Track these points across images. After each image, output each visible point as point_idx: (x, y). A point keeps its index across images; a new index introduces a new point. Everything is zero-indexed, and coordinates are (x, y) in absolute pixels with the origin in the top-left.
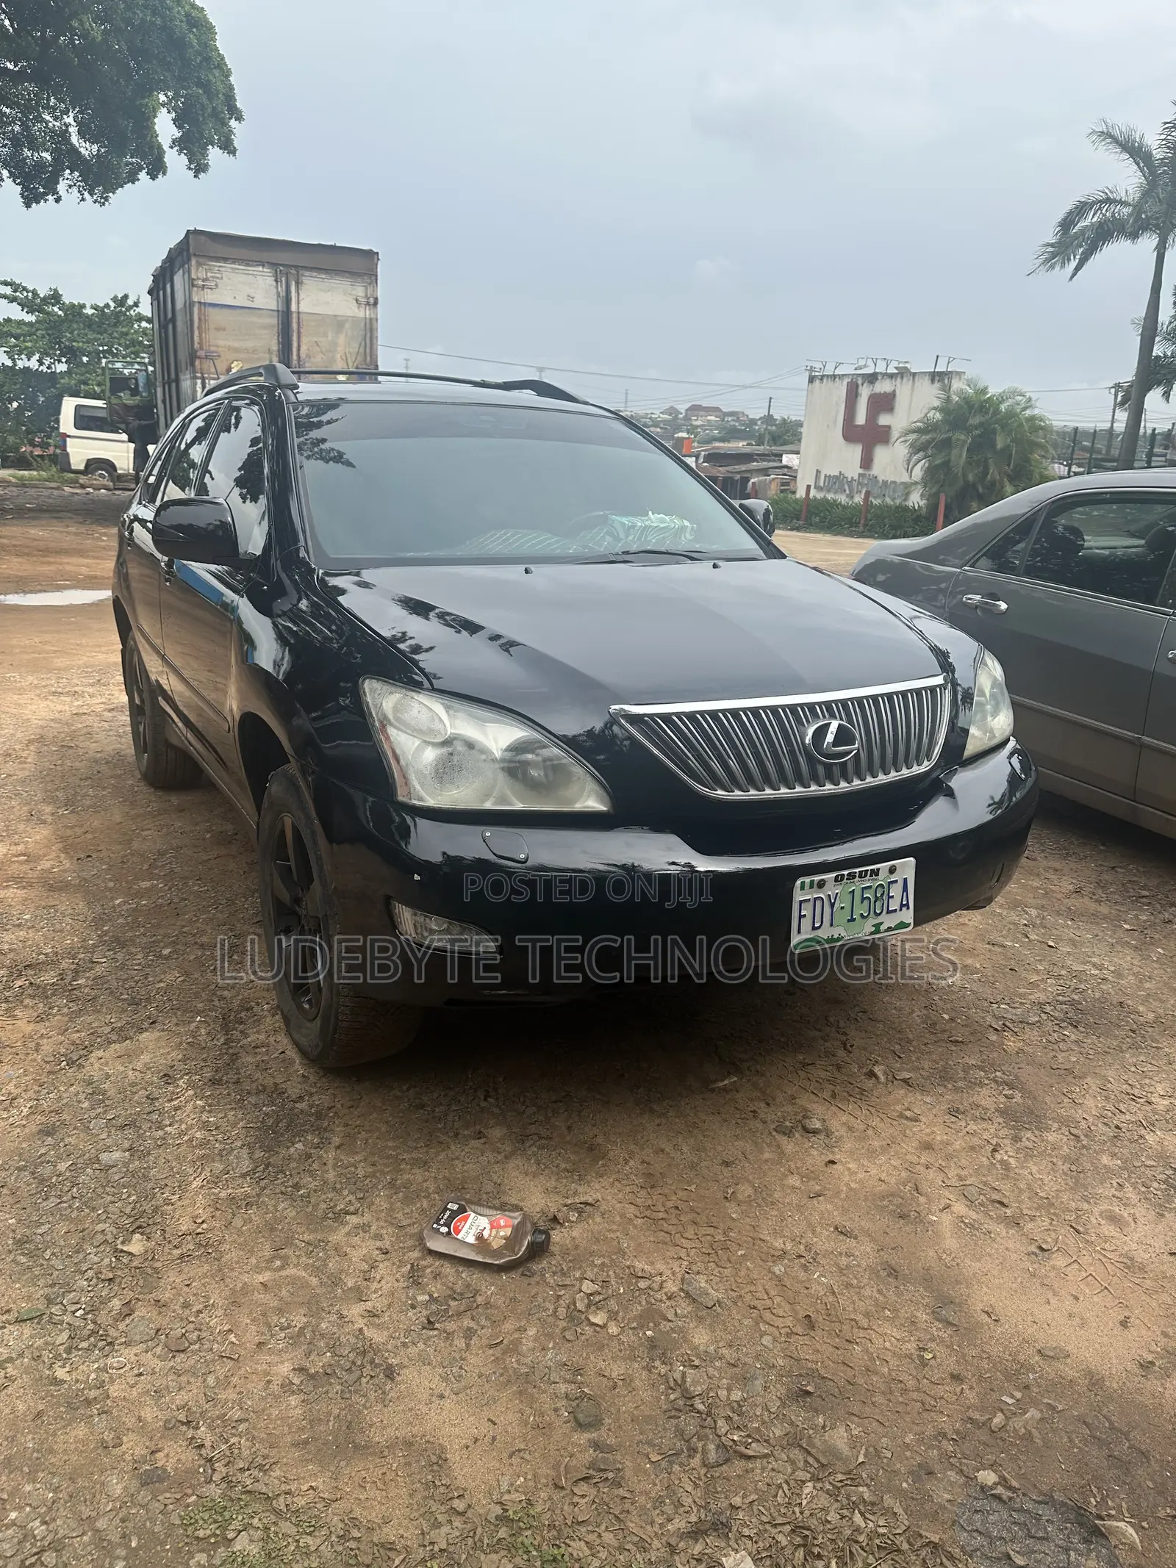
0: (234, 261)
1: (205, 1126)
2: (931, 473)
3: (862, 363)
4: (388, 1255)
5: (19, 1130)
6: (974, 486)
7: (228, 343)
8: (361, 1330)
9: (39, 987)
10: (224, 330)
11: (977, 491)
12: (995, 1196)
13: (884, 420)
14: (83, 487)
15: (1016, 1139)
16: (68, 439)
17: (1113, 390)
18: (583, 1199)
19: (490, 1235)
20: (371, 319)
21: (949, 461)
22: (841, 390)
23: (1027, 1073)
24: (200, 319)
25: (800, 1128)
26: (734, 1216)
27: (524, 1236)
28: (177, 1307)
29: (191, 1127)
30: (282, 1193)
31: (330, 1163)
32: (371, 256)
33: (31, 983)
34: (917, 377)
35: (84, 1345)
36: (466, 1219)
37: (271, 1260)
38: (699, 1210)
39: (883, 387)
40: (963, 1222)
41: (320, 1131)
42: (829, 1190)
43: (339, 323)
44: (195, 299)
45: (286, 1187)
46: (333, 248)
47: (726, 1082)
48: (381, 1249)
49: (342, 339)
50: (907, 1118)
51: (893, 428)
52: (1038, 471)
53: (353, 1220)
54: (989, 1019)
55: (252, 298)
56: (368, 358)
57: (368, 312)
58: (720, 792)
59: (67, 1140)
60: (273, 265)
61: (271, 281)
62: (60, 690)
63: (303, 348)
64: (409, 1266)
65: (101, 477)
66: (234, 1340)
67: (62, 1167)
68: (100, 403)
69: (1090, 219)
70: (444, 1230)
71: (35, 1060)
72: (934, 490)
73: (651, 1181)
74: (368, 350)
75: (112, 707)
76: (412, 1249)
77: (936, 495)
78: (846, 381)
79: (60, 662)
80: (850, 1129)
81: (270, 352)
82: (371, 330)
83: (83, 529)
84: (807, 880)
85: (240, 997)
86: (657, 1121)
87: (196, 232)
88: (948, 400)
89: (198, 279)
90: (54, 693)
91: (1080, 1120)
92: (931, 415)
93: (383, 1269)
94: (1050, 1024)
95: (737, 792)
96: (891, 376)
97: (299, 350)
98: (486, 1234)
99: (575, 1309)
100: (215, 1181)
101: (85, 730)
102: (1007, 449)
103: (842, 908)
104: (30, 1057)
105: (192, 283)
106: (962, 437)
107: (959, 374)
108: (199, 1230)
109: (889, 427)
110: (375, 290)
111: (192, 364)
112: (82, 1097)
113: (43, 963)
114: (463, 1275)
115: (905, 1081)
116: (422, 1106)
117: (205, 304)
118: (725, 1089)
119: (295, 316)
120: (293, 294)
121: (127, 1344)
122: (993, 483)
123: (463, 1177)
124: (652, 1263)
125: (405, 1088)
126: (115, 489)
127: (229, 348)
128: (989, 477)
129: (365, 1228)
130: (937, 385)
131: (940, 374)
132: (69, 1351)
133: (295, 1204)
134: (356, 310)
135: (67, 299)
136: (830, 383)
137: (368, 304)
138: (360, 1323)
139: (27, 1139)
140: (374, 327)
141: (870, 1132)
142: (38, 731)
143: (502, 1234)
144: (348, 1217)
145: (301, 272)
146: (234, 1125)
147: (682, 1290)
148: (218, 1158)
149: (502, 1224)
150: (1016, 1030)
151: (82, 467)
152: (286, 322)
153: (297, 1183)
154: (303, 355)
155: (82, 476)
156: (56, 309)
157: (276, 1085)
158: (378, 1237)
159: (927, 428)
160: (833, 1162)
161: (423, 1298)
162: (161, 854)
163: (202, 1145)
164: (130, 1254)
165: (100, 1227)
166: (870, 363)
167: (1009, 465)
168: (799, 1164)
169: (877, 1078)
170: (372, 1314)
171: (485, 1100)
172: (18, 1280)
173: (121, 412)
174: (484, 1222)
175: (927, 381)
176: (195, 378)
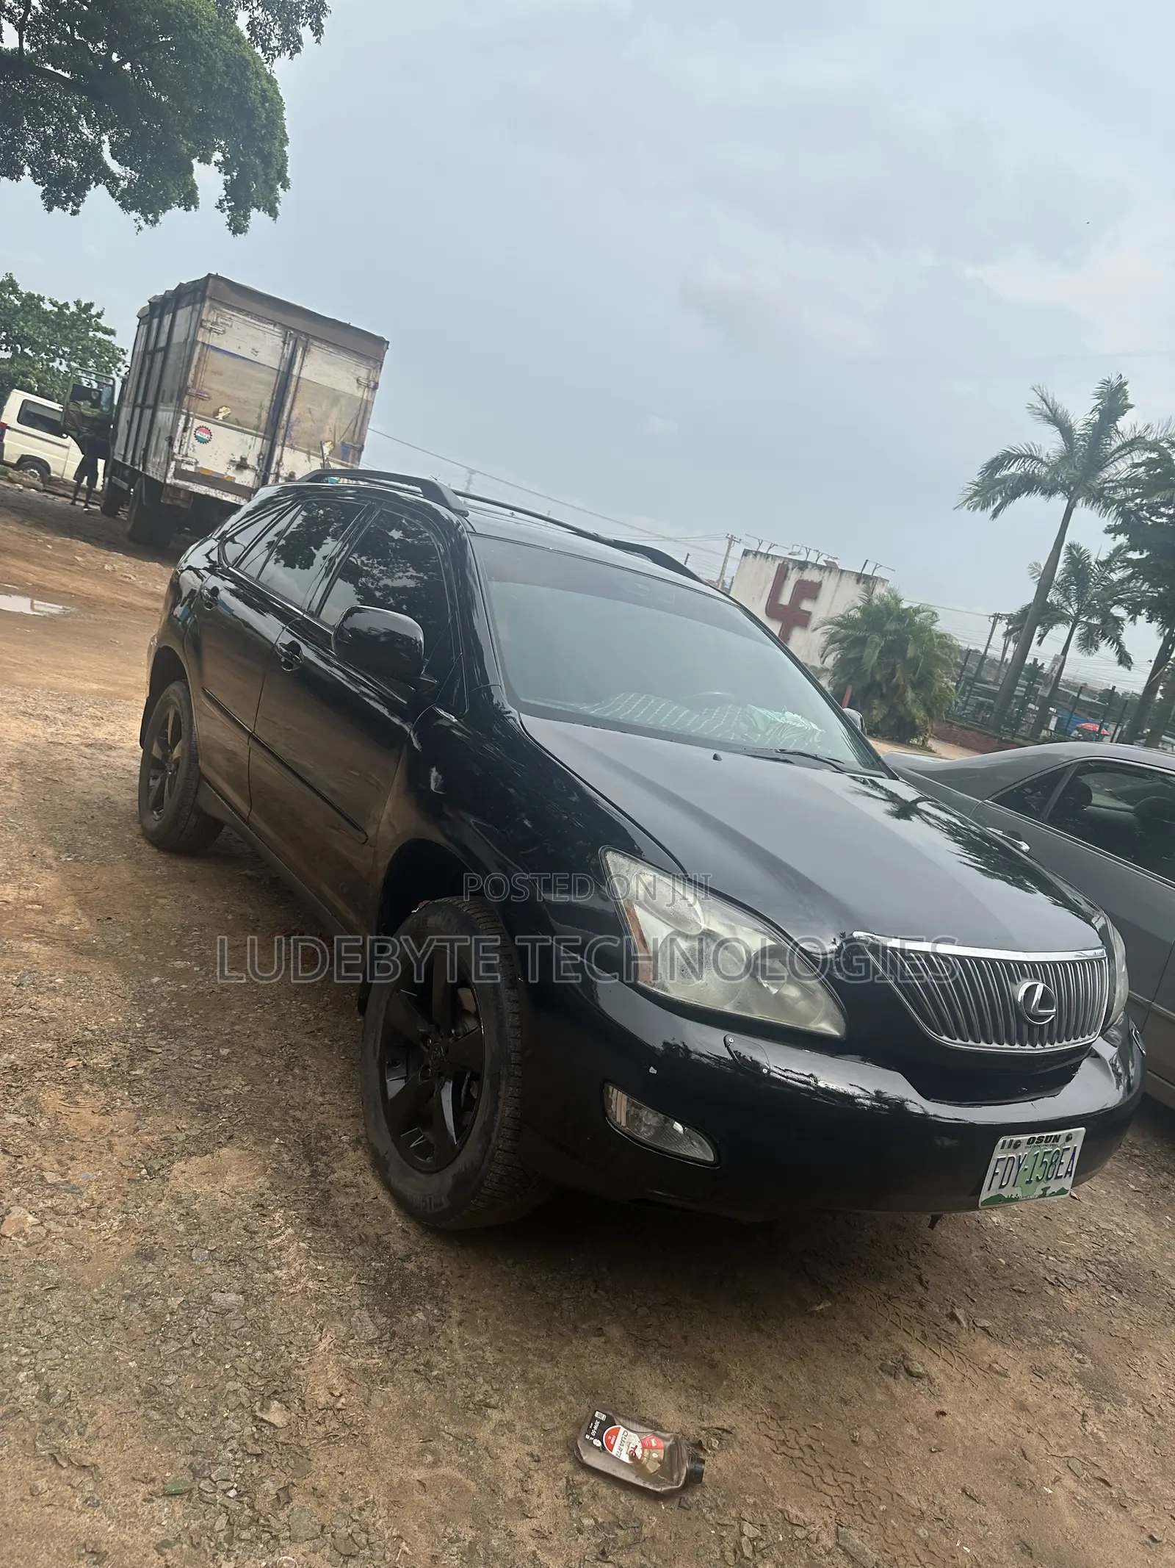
0: (248, 314)
1: (315, 1275)
2: (842, 665)
3: (796, 549)
4: (541, 1464)
5: (114, 1248)
6: (879, 685)
7: (221, 388)
8: (534, 1553)
9: (94, 1071)
10: (221, 374)
11: (881, 690)
12: (1097, 1474)
13: (806, 605)
14: (11, 480)
15: (1100, 1410)
16: (7, 430)
17: (992, 619)
18: (719, 1424)
19: (643, 1455)
20: (367, 401)
21: (861, 658)
22: (771, 570)
23: (1090, 1337)
24: (199, 359)
25: (903, 1370)
26: (867, 1464)
27: (681, 1461)
28: (335, 1500)
29: (300, 1274)
30: (415, 1371)
31: (456, 1340)
32: (381, 343)
33: (85, 1065)
34: (844, 574)
35: (245, 1535)
36: (616, 1432)
37: (421, 1453)
38: (832, 1453)
39: (811, 576)
40: (1075, 1498)
41: (439, 1301)
42: (946, 1444)
43: (335, 397)
44: (200, 339)
45: (418, 1364)
46: (347, 327)
47: (822, 1306)
48: (532, 1456)
49: (335, 413)
50: (997, 1372)
51: (813, 614)
52: (937, 684)
53: (495, 1415)
54: (1042, 1272)
55: (255, 352)
56: (356, 437)
57: (366, 394)
58: (945, 1038)
59: (171, 1269)
60: (283, 326)
61: (279, 341)
62: (30, 711)
63: (295, 412)
64: (564, 1480)
65: (32, 476)
66: (407, 1549)
67: (174, 1302)
68: (56, 406)
69: (1014, 469)
70: (597, 1443)
71: (110, 1162)
72: (842, 681)
73: (779, 1414)
74: (357, 429)
75: (90, 741)
76: (562, 1459)
77: (845, 686)
78: (778, 562)
79: (21, 677)
80: (948, 1377)
81: (261, 406)
82: (366, 411)
83: (25, 530)
84: (1008, 1139)
85: (315, 1121)
86: (768, 1342)
87: (216, 277)
88: (869, 601)
89: (208, 321)
90: (24, 713)
91: (1150, 1397)
92: (852, 613)
93: (538, 1481)
94: (1096, 1284)
95: (959, 1041)
96: (821, 568)
97: (290, 412)
98: (639, 1453)
99: (743, 1556)
100: (342, 1346)
101: (65, 764)
102: (915, 660)
103: (1026, 1169)
104: (105, 1158)
105: (200, 323)
106: (877, 640)
107: (884, 581)
108: (339, 1405)
109: (810, 613)
110: (378, 375)
111: (180, 399)
112: (175, 1217)
113: (91, 1042)
114: (622, 1499)
115: (984, 1329)
116: (533, 1289)
117: (208, 346)
118: (821, 1315)
119: (294, 380)
120: (298, 359)
121: (292, 1539)
122: (897, 687)
123: (594, 1380)
124: (803, 1511)
125: (510, 1262)
126: (45, 491)
127: (222, 393)
128: (895, 680)
129: (509, 1426)
130: (861, 585)
131: (867, 577)
132: (229, 1540)
133: (431, 1387)
134: (356, 390)
135: (24, 289)
136: (763, 560)
137: (368, 386)
138: (531, 1546)
139: (125, 1260)
140: (369, 409)
141: (967, 1384)
142: (16, 754)
143: (654, 1455)
144: (489, 1411)
145: (311, 340)
146: (345, 1279)
147: (837, 1544)
148: (338, 1317)
149: (654, 1444)
150: (1069, 1287)
151: (14, 461)
152: (284, 383)
153: (428, 1361)
154: (293, 417)
155: (11, 469)
156: (12, 297)
157: (378, 1237)
158: (524, 1440)
159: (845, 623)
160: (943, 1413)
161: (588, 1522)
162: (187, 930)
163: (318, 1298)
164: (271, 1424)
165: (231, 1385)
166: (804, 551)
167: (914, 674)
168: (912, 1411)
169: (959, 1322)
170: (540, 1535)
171: (595, 1291)
172: (154, 1442)
173: (76, 420)
174: (634, 1440)
175: (853, 579)
176: (178, 413)
